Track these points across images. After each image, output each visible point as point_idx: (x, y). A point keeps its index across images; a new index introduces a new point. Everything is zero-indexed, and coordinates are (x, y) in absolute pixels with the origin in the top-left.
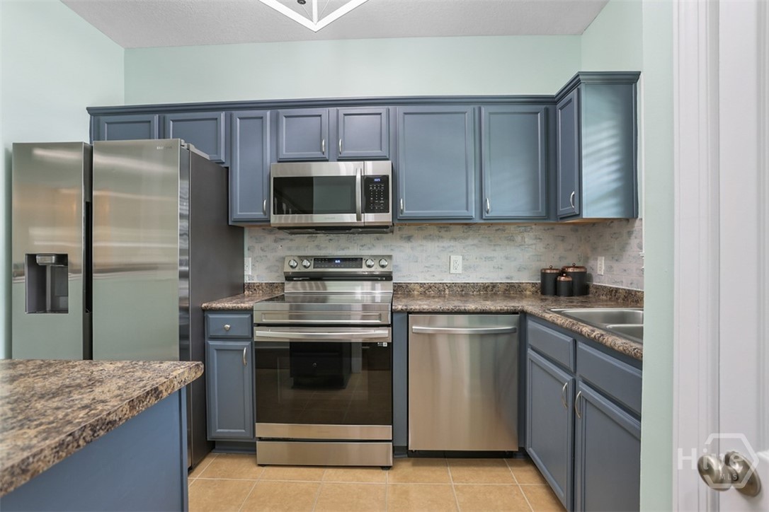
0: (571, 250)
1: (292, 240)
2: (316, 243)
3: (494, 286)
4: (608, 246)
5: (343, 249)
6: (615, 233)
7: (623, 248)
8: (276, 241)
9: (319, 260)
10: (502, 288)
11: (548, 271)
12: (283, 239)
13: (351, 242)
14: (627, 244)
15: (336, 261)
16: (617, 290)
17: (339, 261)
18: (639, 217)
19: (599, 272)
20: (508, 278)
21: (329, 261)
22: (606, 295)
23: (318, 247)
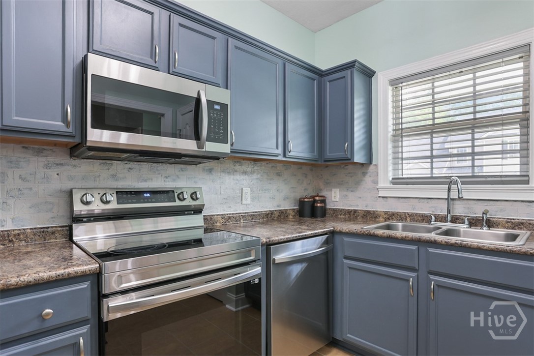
0: (309, 184)
1: (75, 166)
2: (111, 172)
3: (272, 213)
4: (342, 181)
5: (146, 181)
6: (349, 173)
7: (358, 183)
8: (47, 166)
9: (123, 195)
10: (277, 214)
11: (306, 200)
12: (62, 164)
13: (155, 172)
14: (362, 180)
15: (145, 195)
16: (355, 211)
17: (148, 195)
18: (373, 163)
19: (333, 199)
20: (278, 206)
21: (137, 194)
22: (345, 215)
23: (114, 176)
